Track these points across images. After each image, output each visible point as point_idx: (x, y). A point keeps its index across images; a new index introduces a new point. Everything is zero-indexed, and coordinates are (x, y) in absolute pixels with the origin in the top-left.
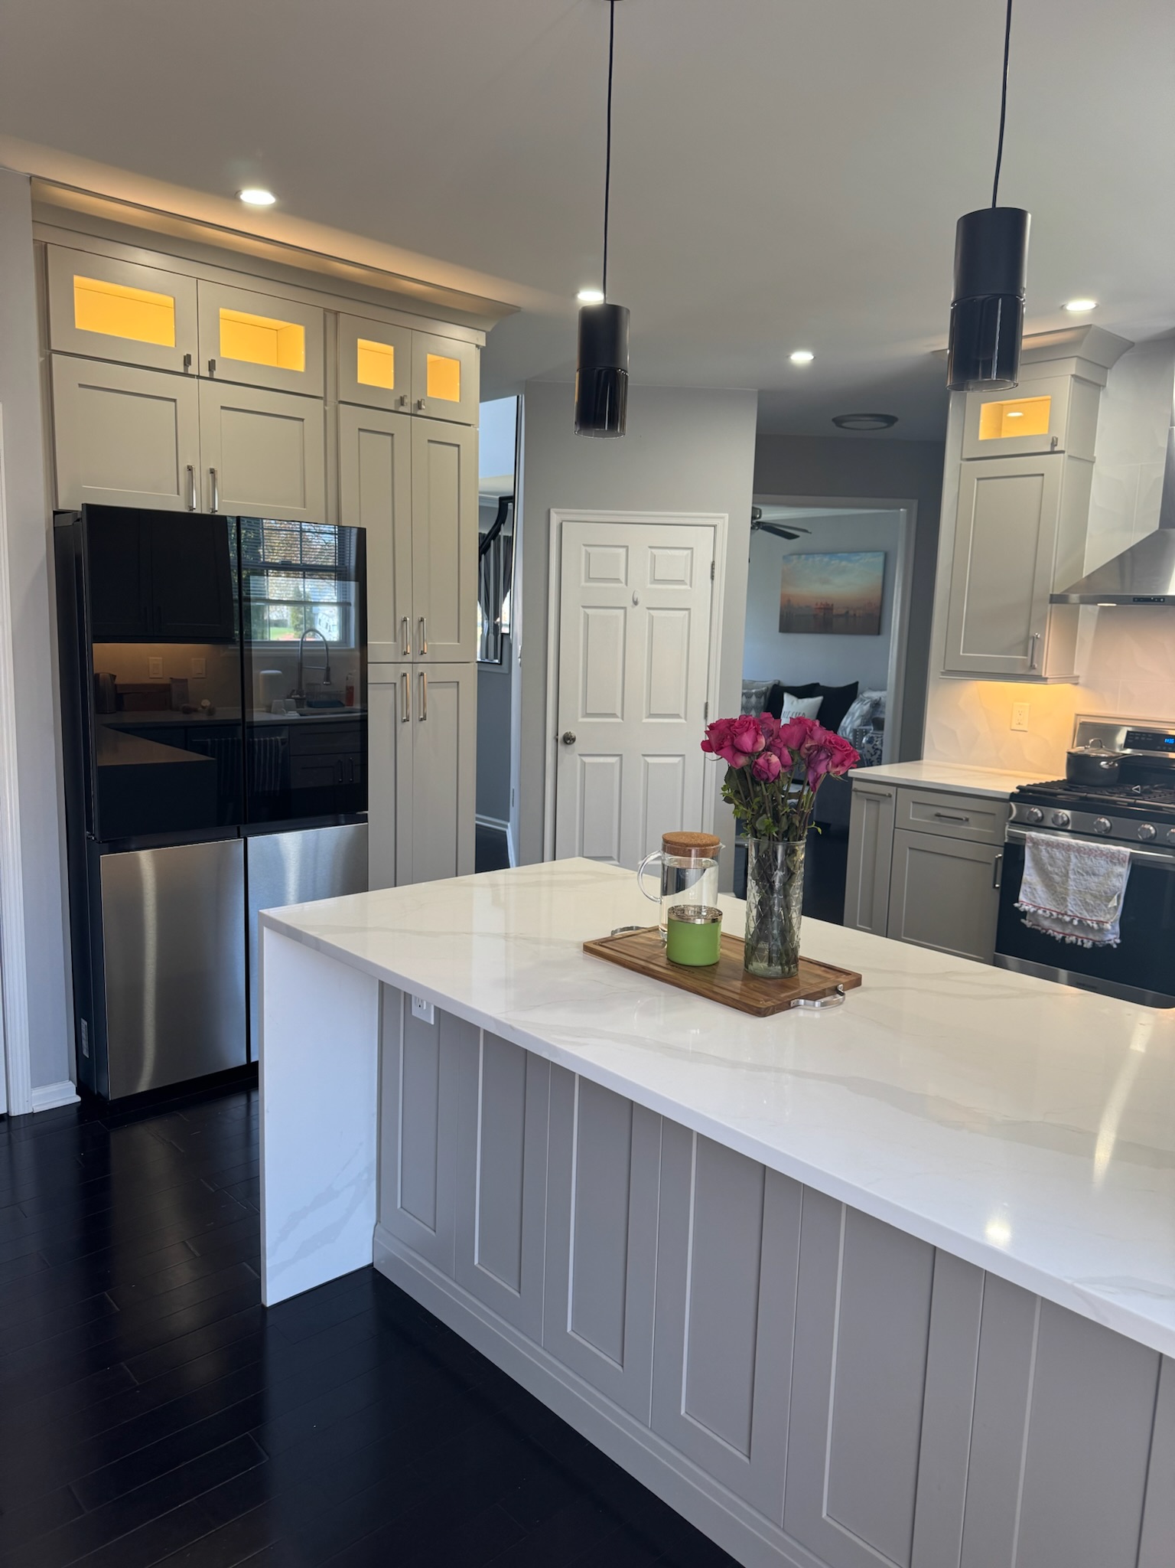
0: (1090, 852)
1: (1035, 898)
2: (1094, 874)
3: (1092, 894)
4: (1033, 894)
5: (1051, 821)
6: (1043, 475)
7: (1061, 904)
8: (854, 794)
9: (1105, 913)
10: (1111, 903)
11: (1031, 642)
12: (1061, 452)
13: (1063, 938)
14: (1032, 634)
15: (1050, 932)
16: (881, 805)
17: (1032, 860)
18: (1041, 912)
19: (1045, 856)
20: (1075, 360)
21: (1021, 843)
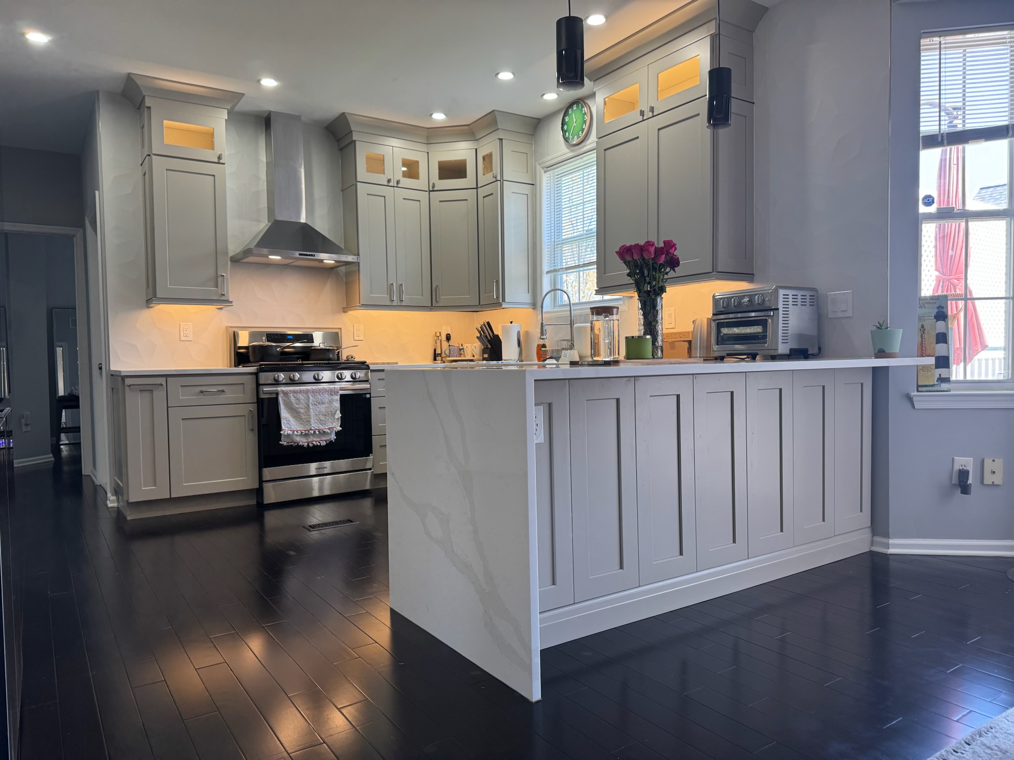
0: (320, 392)
1: (291, 425)
2: (323, 403)
3: (323, 415)
4: (289, 424)
5: (289, 379)
6: (214, 176)
7: (307, 425)
8: (127, 389)
9: (332, 423)
10: (336, 416)
11: (220, 279)
12: (224, 164)
13: (308, 444)
14: (219, 274)
15: (301, 443)
16: (155, 393)
17: (284, 404)
18: (295, 433)
19: (292, 399)
20: (226, 111)
21: (274, 396)
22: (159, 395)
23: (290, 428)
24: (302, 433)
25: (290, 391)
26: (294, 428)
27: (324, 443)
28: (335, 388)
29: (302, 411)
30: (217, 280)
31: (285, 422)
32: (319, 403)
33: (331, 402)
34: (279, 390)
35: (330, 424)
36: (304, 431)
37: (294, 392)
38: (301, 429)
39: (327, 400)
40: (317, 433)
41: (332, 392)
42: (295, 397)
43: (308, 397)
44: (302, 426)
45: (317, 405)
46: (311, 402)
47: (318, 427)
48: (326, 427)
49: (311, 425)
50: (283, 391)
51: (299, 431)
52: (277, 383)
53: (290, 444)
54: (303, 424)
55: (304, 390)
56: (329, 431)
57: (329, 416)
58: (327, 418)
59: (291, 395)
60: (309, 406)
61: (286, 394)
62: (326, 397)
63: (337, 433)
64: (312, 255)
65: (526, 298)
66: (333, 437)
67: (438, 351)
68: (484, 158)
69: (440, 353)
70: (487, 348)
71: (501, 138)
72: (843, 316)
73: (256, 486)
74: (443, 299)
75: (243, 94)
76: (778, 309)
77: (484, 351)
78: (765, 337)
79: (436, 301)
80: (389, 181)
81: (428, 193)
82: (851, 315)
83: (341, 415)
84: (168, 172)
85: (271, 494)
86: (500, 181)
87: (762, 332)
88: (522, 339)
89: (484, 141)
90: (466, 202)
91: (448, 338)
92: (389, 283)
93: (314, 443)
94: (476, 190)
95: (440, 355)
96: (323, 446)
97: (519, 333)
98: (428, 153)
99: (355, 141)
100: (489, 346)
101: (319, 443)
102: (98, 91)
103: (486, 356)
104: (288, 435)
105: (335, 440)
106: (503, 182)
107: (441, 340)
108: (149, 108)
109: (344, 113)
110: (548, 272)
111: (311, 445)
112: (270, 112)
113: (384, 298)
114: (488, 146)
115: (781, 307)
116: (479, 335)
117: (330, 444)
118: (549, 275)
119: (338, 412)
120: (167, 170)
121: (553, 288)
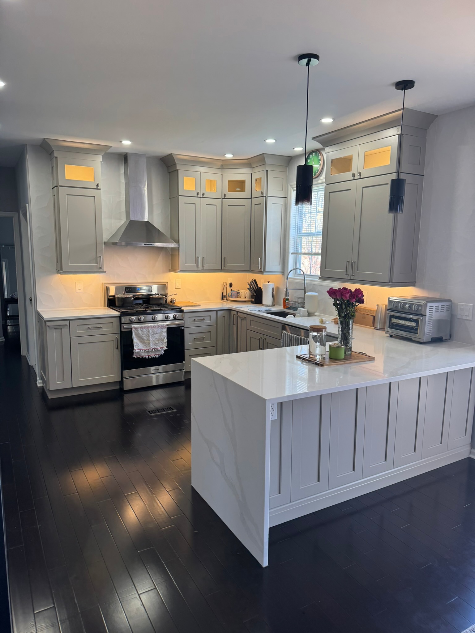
0: (155, 327)
1: (139, 347)
2: (157, 334)
3: (157, 340)
5: (138, 320)
6: (94, 197)
7: (148, 346)
8: (47, 328)
9: (162, 345)
10: (164, 341)
11: (98, 259)
12: (100, 189)
13: (148, 357)
14: (98, 256)
15: (144, 357)
16: (63, 329)
17: (135, 334)
18: (141, 351)
19: (140, 332)
20: (101, 156)
21: (130, 330)
22: (65, 331)
23: (139, 348)
24: (145, 351)
25: (139, 327)
26: (140, 348)
27: (157, 356)
28: (164, 324)
29: (145, 338)
30: (97, 260)
31: (136, 345)
32: (155, 334)
33: (161, 333)
34: (132, 327)
35: (161, 345)
36: (146, 350)
37: (141, 328)
38: (145, 348)
39: (159, 332)
40: (154, 350)
41: (162, 327)
42: (141, 330)
43: (149, 330)
44: (145, 347)
45: (154, 335)
46: (150, 333)
47: (154, 347)
48: (159, 347)
49: (150, 346)
50: (135, 328)
51: (143, 350)
52: (131, 322)
53: (138, 357)
54: (146, 346)
55: (146, 327)
56: (160, 349)
57: (160, 341)
58: (159, 342)
59: (139, 329)
60: (149, 335)
61: (136, 329)
62: (159, 330)
63: (165, 351)
64: (152, 245)
65: (278, 268)
66: (163, 352)
67: (225, 294)
68: (256, 180)
69: (226, 295)
70: (254, 295)
71: (267, 169)
72: (466, 318)
73: (120, 380)
74: (228, 265)
75: (111, 146)
76: (426, 315)
77: (252, 296)
78: (417, 329)
79: (224, 267)
80: (198, 194)
81: (221, 200)
82: (471, 319)
83: (167, 341)
84: (68, 196)
85: (128, 385)
86: (265, 196)
87: (416, 327)
88: (274, 292)
89: (257, 169)
90: (244, 206)
91: (231, 285)
92: (196, 257)
93: (152, 356)
94: (250, 199)
95: (226, 296)
96: (157, 358)
97: (273, 289)
98: (222, 175)
99: (178, 170)
100: (255, 294)
101: (155, 356)
102: (27, 145)
103: (253, 300)
104: (138, 352)
105: (164, 354)
106: (267, 197)
107: (226, 288)
108: (56, 157)
109: (171, 154)
110: (292, 253)
111: (150, 357)
112: (127, 153)
113: (193, 265)
114: (259, 174)
115: (427, 314)
116: (249, 287)
117: (161, 356)
118: (293, 255)
119: (166, 338)
120: (67, 195)
121: (295, 267)
